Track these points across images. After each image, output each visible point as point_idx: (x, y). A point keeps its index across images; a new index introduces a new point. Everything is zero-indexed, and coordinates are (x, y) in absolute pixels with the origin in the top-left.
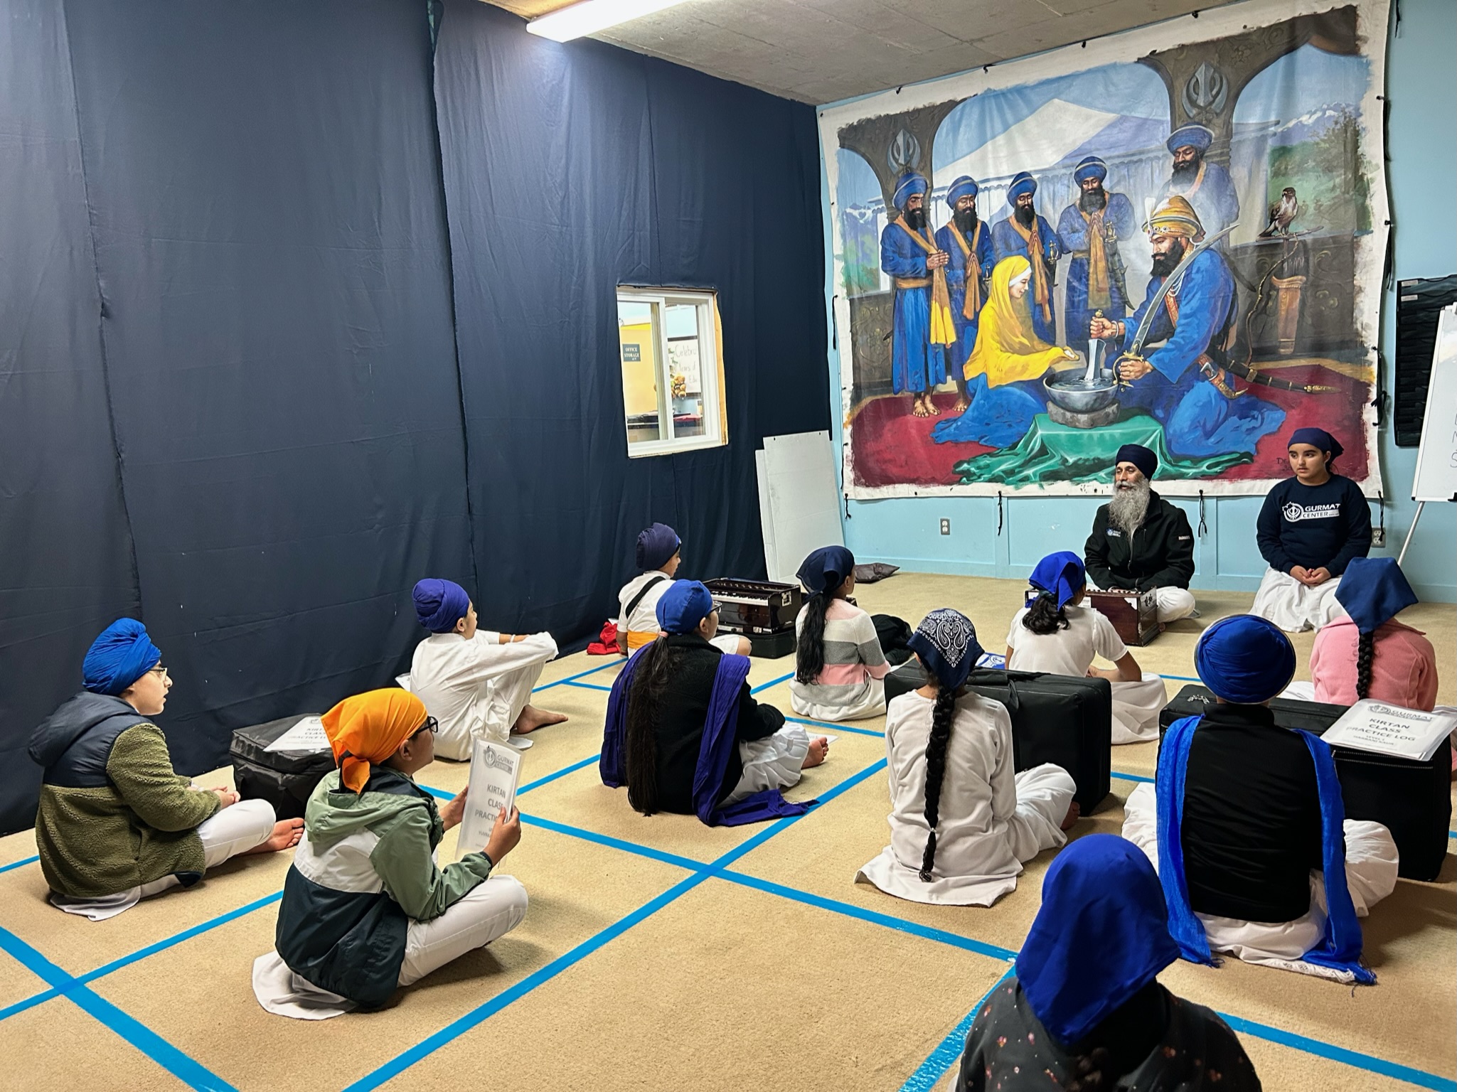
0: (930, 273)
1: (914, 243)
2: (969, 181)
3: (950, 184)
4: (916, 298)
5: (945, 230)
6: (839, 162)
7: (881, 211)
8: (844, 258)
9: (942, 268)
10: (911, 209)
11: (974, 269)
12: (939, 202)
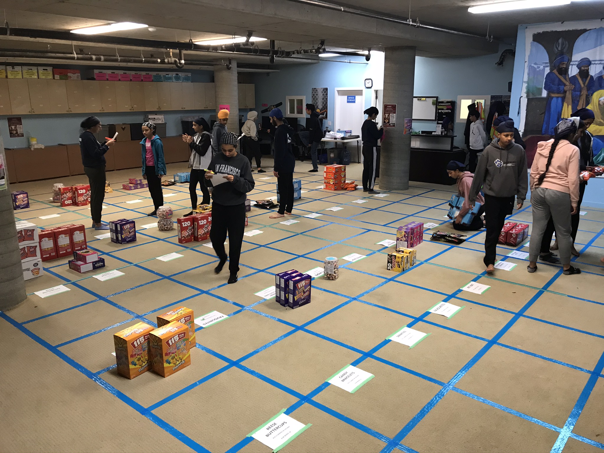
0: (565, 92)
1: (560, 80)
2: (588, 60)
3: (579, 60)
4: (557, 101)
5: (574, 77)
6: (531, 46)
7: (547, 67)
8: (528, 82)
9: (571, 91)
10: (560, 67)
11: (584, 92)
12: (573, 66)
